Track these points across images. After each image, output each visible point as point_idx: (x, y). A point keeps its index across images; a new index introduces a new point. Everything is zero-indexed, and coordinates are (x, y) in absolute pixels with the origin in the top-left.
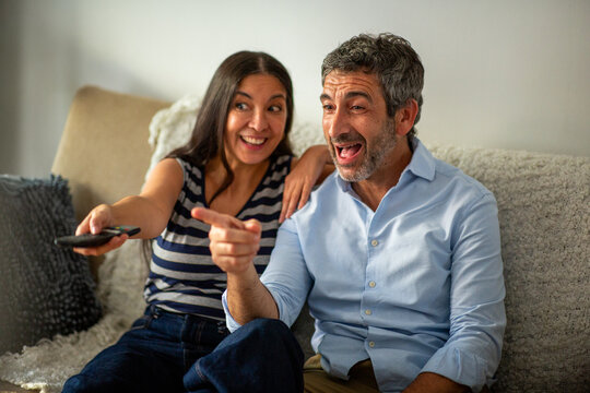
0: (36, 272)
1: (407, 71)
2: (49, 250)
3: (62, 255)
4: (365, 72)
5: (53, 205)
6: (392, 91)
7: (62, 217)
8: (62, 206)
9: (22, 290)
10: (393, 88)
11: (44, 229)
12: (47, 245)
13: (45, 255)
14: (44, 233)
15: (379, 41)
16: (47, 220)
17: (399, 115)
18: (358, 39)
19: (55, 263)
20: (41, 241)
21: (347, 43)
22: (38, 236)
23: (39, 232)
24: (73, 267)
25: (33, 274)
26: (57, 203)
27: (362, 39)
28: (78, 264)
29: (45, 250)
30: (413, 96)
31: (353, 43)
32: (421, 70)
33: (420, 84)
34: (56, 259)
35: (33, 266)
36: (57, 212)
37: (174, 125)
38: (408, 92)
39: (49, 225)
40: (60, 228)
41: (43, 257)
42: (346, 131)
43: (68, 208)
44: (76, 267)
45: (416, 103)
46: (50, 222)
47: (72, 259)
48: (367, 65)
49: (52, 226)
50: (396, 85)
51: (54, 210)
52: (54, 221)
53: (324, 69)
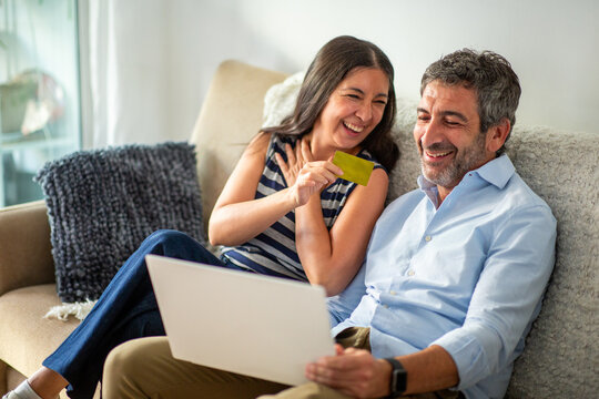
0: (142, 227)
1: (505, 91)
2: (160, 208)
3: (173, 214)
4: (466, 87)
5: (172, 167)
6: (488, 107)
7: (179, 179)
8: (182, 169)
9: (124, 243)
10: (489, 106)
11: (158, 189)
12: (158, 203)
13: (155, 212)
14: (157, 193)
15: (482, 58)
16: (163, 182)
17: (492, 132)
18: (462, 54)
19: (163, 220)
20: (153, 200)
21: (450, 56)
22: (151, 195)
23: (153, 191)
24: (182, 226)
25: (139, 229)
26: (177, 166)
27: (466, 54)
28: (189, 223)
29: (156, 208)
30: (507, 116)
31: (457, 56)
32: (519, 92)
33: (515, 105)
34: (165, 217)
35: (141, 221)
36: (175, 175)
37: (284, 97)
38: (504, 111)
39: (163, 186)
40: (175, 188)
41: (152, 214)
42: (439, 141)
43: (189, 171)
44: (186, 226)
45: (509, 122)
46: (166, 183)
47: (183, 217)
48: (468, 79)
49: (167, 186)
50: (493, 103)
51: (171, 172)
52: (170, 182)
53: (425, 77)
